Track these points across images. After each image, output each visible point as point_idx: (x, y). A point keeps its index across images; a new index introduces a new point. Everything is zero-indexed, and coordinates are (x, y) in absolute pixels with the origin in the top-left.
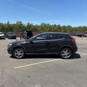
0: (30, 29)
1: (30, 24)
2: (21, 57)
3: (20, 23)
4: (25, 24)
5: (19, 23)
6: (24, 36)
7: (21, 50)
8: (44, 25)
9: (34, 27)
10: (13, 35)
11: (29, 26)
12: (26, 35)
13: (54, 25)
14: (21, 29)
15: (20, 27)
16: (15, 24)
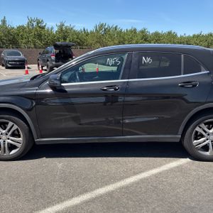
0: (65, 39)
1: (66, 27)
2: (13, 152)
3: (38, 23)
4: (52, 28)
5: (35, 24)
6: (48, 61)
7: (11, 124)
8: (105, 30)
9: (77, 34)
10: (17, 58)
11: (64, 32)
12: (53, 58)
13: (131, 31)
14: (41, 40)
15: (39, 36)
16: (23, 26)
